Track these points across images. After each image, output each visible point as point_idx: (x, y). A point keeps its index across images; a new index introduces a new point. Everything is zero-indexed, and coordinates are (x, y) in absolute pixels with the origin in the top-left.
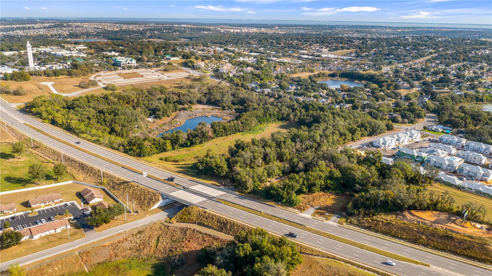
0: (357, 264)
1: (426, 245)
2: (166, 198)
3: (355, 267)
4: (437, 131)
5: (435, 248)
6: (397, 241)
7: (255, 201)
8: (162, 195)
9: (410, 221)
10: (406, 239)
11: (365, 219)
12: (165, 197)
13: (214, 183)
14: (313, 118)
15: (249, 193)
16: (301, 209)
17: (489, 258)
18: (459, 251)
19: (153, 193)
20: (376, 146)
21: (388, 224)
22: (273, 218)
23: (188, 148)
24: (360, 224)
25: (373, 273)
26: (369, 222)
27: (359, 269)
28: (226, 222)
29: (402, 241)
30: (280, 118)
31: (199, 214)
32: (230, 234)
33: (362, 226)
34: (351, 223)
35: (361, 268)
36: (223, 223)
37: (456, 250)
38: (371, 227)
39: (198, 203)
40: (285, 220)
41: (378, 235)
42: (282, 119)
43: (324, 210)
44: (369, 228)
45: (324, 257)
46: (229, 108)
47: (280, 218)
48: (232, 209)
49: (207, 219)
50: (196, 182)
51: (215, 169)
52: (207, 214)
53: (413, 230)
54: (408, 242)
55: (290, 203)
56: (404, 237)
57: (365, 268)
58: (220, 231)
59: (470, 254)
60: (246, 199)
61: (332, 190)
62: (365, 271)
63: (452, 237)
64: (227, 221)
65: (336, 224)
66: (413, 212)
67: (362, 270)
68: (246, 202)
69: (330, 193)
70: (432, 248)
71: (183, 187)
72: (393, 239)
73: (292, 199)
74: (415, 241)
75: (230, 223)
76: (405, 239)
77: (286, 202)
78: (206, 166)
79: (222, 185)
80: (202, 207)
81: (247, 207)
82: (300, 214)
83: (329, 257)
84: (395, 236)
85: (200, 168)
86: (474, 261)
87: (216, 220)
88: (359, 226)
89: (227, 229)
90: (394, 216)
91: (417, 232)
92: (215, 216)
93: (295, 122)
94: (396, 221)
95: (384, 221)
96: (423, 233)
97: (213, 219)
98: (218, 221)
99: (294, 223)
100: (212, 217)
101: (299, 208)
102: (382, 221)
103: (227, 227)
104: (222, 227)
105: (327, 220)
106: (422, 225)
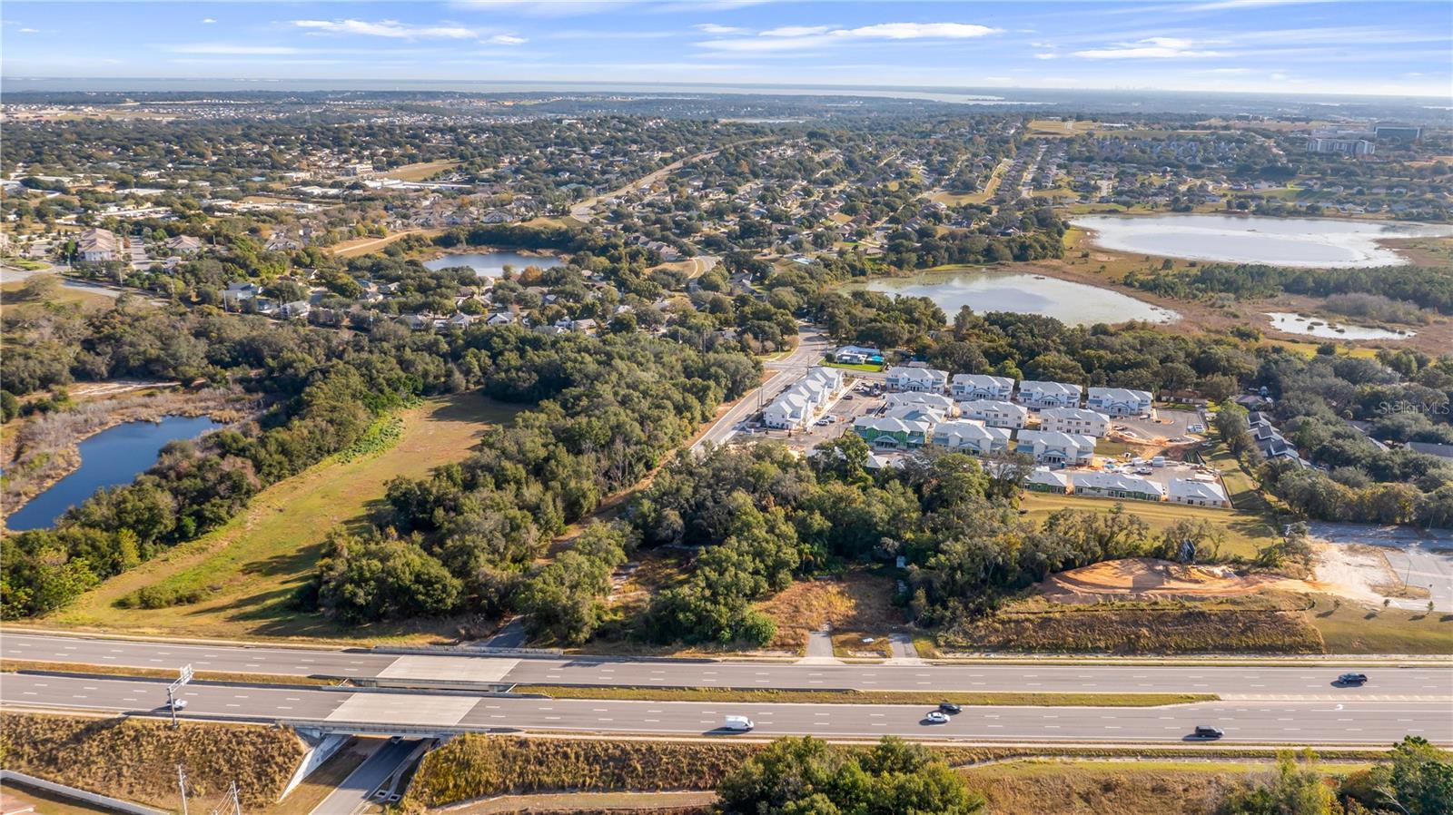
0: (1085, 750)
1: (1160, 650)
2: (322, 739)
3: (1080, 760)
4: (854, 361)
5: (1182, 650)
6: (1090, 659)
7: (636, 660)
8: (301, 731)
9: (1085, 600)
10: (1107, 648)
11: (980, 624)
12: (316, 734)
13: (435, 638)
15: (587, 641)
16: (796, 647)
17: (1299, 639)
18: (1234, 642)
19: (260, 735)
20: (774, 424)
21: (1045, 623)
22: (748, 696)
23: (195, 544)
24: (975, 641)
25: (1133, 760)
26: (997, 631)
27: (1096, 760)
28: (618, 753)
29: (1100, 656)
30: (421, 387)
31: (504, 755)
32: (657, 787)
33: (985, 646)
34: (951, 647)
35: (1098, 756)
36: (612, 758)
37: (1228, 642)
38: (1010, 641)
39: (461, 721)
40: (786, 690)
41: (1037, 658)
43: (852, 631)
44: (1004, 647)
45: (989, 759)
47: (767, 690)
48: (600, 706)
49: (541, 763)
50: (378, 651)
51: (418, 592)
52: (533, 747)
53: (1112, 622)
55: (750, 637)
56: (1102, 644)
57: (1099, 754)
58: (616, 789)
59: (1262, 641)
60: (603, 661)
61: (818, 568)
62: (1112, 760)
63: (1202, 614)
64: (623, 750)
65: (918, 662)
66: (1070, 574)
67: (1101, 760)
68: (608, 672)
69: (816, 579)
70: (1176, 654)
71: (352, 681)
72: (1078, 659)
73: (750, 622)
74: (1130, 648)
75: (637, 751)
76: (1105, 650)
77: (733, 639)
79: (462, 639)
80: (493, 730)
81: (638, 687)
82: (802, 661)
83: (1002, 757)
84: (1078, 650)
85: (361, 600)
86: (1275, 655)
87: (577, 758)
88: (978, 649)
89: (637, 775)
90: (1038, 597)
91: (1121, 623)
92: (568, 746)
93: (473, 393)
94: (1056, 609)
95: (1031, 617)
96: (1136, 623)
97: (566, 756)
98: (587, 759)
99: (815, 690)
100: (557, 753)
101: (783, 646)
102: (1027, 620)
103: (635, 769)
104: (614, 774)
105: (885, 656)
106: (1118, 603)
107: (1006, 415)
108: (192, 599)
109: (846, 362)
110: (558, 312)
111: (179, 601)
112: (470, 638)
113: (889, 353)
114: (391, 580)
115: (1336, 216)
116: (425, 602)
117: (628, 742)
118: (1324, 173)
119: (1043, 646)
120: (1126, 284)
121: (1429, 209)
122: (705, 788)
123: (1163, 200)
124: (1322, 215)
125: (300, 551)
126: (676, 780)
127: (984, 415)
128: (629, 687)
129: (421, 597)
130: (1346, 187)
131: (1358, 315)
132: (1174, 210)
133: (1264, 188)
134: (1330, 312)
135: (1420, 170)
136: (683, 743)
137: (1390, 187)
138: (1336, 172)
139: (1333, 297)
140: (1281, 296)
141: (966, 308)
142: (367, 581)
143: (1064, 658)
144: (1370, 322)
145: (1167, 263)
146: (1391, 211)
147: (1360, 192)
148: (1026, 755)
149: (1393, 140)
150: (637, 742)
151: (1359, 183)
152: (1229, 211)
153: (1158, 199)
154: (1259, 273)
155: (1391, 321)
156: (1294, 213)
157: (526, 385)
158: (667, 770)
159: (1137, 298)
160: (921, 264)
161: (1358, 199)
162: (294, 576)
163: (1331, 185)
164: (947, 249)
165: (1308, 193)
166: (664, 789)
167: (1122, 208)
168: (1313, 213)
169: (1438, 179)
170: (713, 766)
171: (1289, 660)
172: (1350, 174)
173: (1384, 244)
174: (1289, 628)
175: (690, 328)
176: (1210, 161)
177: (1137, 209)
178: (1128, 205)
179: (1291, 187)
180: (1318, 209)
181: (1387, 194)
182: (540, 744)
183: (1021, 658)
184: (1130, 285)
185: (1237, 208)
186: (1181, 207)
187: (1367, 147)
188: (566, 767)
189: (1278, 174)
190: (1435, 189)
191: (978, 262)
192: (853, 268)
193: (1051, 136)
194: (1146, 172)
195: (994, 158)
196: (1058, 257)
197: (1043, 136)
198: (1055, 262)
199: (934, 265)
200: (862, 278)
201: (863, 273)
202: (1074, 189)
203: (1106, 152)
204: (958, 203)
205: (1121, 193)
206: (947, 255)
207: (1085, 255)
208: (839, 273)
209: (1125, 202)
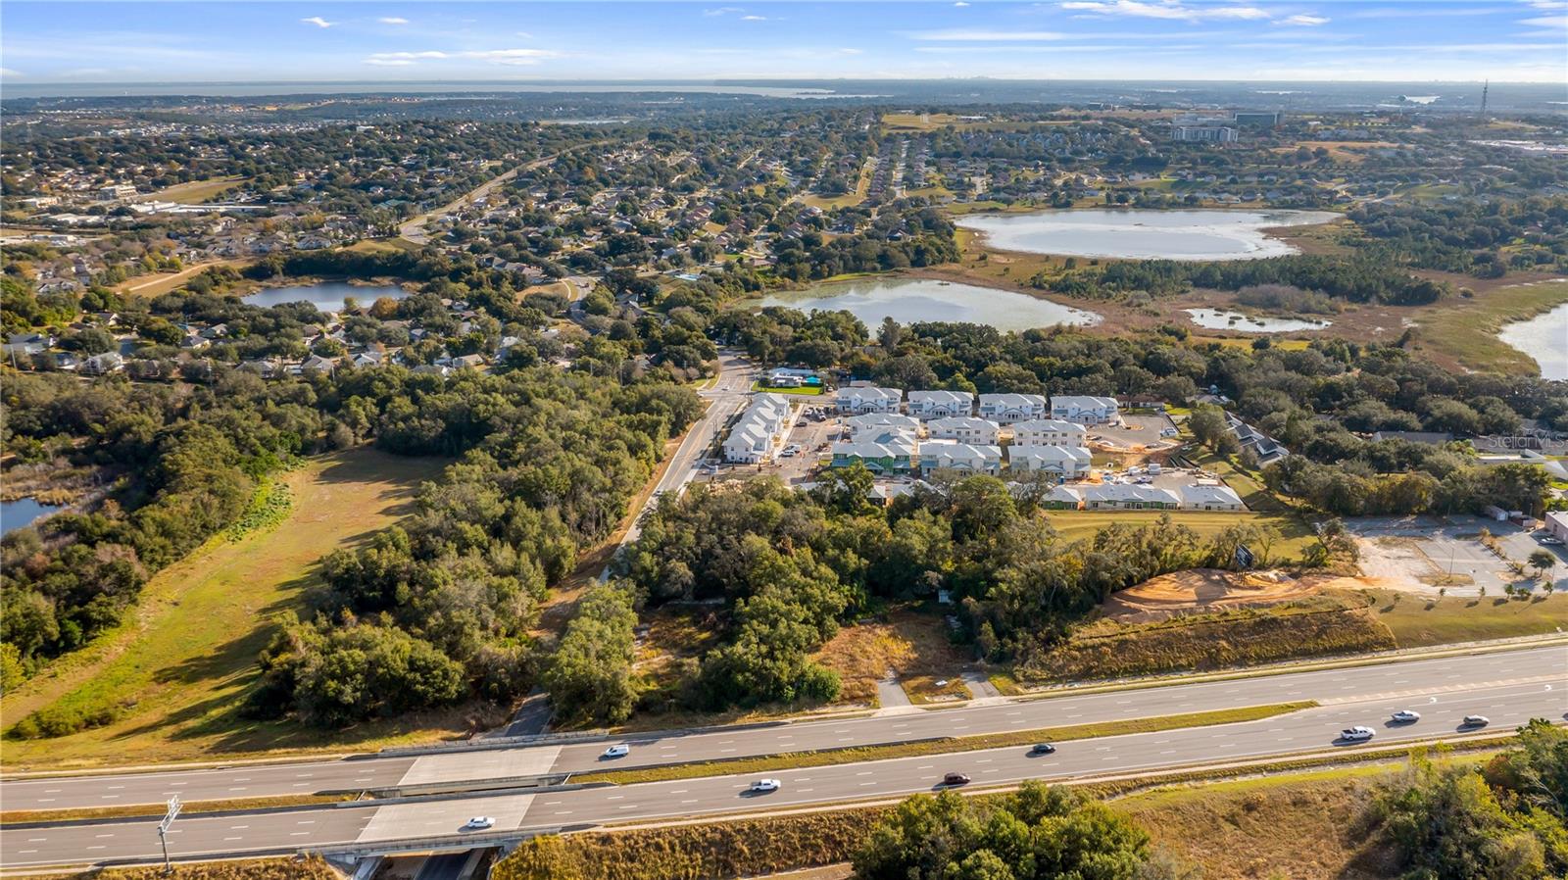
0: (1210, 772)
1: (1242, 661)
2: (358, 864)
3: (1208, 783)
4: (791, 384)
5: (1263, 660)
6: (1175, 678)
7: (698, 732)
8: (331, 858)
9: (1155, 618)
10: (1190, 665)
11: (1055, 653)
12: (350, 860)
13: (446, 734)
14: (445, 419)
15: (630, 717)
16: (867, 698)
17: (1372, 637)
18: (1311, 645)
19: (281, 869)
20: (737, 459)
21: (1122, 646)
22: (837, 757)
23: (84, 653)
24: (1055, 672)
25: (1259, 776)
26: (1075, 659)
27: (1224, 781)
28: (718, 836)
29: (1185, 674)
30: (300, 445)
31: (587, 855)
32: (771, 869)
33: (1066, 677)
34: (1032, 681)
35: (1225, 776)
36: (712, 843)
37: (1305, 646)
38: (1092, 668)
39: (522, 823)
40: (877, 746)
41: (1121, 683)
42: (305, 450)
43: (921, 675)
44: (1086, 675)
45: (1117, 793)
46: (27, 455)
47: (856, 748)
48: (677, 787)
49: (632, 859)
50: (386, 755)
51: (415, 682)
52: (618, 842)
53: (1188, 638)
54: (1199, 670)
55: (815, 693)
56: (1183, 662)
57: (1225, 774)
58: (725, 877)
59: (1338, 642)
60: (659, 737)
61: (860, 611)
62: (1240, 779)
63: (1274, 620)
64: (723, 833)
65: (1004, 700)
66: (1131, 592)
67: (1227, 781)
68: (669, 748)
69: (860, 624)
70: (1258, 664)
71: (370, 793)
72: (1162, 680)
73: (811, 676)
74: (1212, 663)
75: (739, 831)
76: (1187, 668)
77: (796, 697)
78: (366, 680)
79: (476, 730)
80: (564, 829)
81: (712, 762)
82: (879, 713)
83: (1130, 789)
84: (1160, 670)
85: (348, 698)
86: (1351, 655)
87: (672, 847)
88: (1059, 681)
89: (746, 859)
90: (1105, 620)
91: (1198, 637)
92: (659, 835)
93: (363, 448)
94: (1129, 629)
95: (1106, 640)
96: (1212, 636)
97: (659, 847)
98: (684, 848)
99: (909, 743)
100: (648, 845)
101: (853, 699)
102: (1103, 644)
103: (742, 851)
104: (718, 861)
105: (966, 698)
106: (1189, 618)
107: (978, 432)
108: (105, 720)
109: (781, 386)
110: (436, 348)
111: (90, 724)
112: (483, 728)
113: (823, 372)
114: (380, 671)
115: (1214, 207)
116: (427, 692)
117: (726, 823)
118: (1194, 162)
119: (1126, 670)
120: (1035, 286)
121: (1301, 196)
122: (825, 863)
123: (1042, 195)
124: (1201, 206)
125: (219, 649)
126: (790, 858)
127: (954, 433)
128: (702, 763)
129: (419, 688)
130: (1218, 176)
131: (1273, 307)
132: (1055, 206)
133: (1139, 179)
134: (1244, 305)
135: (1286, 156)
136: (788, 817)
137: (1261, 175)
138: (1205, 161)
139: (1244, 289)
140: (1193, 292)
141: (888, 320)
142: (354, 674)
143: (1149, 680)
144: (1286, 314)
145: (1070, 262)
146: (1265, 200)
147: (1233, 181)
148: (1153, 784)
149: (1253, 127)
150: (736, 822)
151: (1232, 172)
152: (1108, 206)
153: (1036, 195)
154: (1166, 268)
155: (1305, 312)
156: (1173, 205)
157: (432, 434)
158: (778, 848)
159: (1052, 301)
161: (1233, 188)
162: (223, 680)
163: (1203, 174)
164: (840, 257)
165: (1181, 184)
166: (780, 870)
167: (1002, 206)
168: (1191, 204)
169: (1304, 165)
170: (827, 838)
171: (1367, 658)
172: (1220, 163)
173: (1270, 233)
174: (1360, 626)
175: (601, 358)
176: (1081, 153)
177: (1016, 206)
178: (1009, 202)
179: (1165, 178)
180: (1196, 199)
181: (1259, 182)
182: (625, 838)
183: (1106, 685)
184: (1040, 287)
185: (1118, 201)
186: (1062, 201)
187: (1230, 134)
188: (662, 859)
189: (1152, 165)
190: (1303, 176)
191: (874, 270)
192: (746, 282)
193: (910, 132)
194: (1018, 167)
195: (858, 156)
196: (955, 261)
197: (902, 132)
198: (954, 267)
199: (830, 275)
200: (756, 293)
201: (757, 287)
202: (949, 187)
203: (973, 147)
204: (834, 207)
205: (997, 190)
206: (841, 264)
207: (983, 258)
208: (732, 288)
209: (1005, 199)
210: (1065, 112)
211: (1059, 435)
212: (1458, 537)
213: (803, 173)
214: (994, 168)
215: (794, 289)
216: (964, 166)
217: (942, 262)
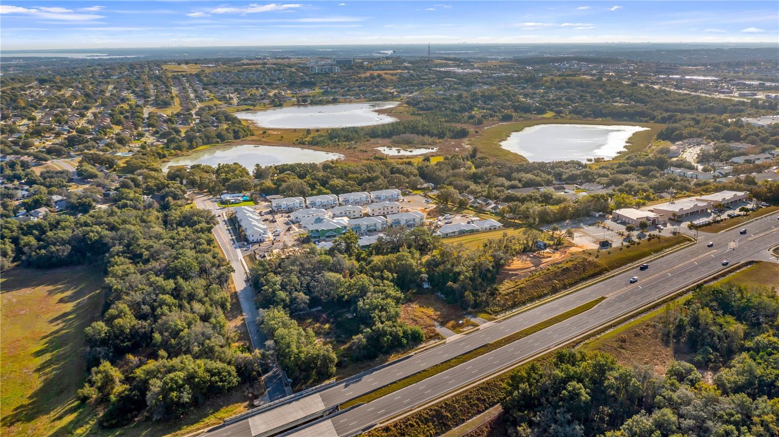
1: (565, 287)
3: (598, 336)
5: (572, 285)
6: (546, 299)
7: (376, 370)
9: (524, 276)
11: (498, 299)
16: (437, 336)
17: (600, 268)
18: (583, 275)
21: (521, 290)
22: (451, 364)
24: (503, 307)
26: (507, 299)
28: (434, 412)
29: (549, 297)
32: (464, 420)
33: (508, 308)
34: (496, 313)
36: (433, 416)
37: (581, 276)
38: (515, 302)
39: (338, 434)
40: (463, 355)
41: (528, 306)
43: (449, 321)
44: (514, 305)
45: (575, 346)
47: (454, 358)
50: (229, 423)
51: (216, 381)
52: (393, 429)
53: (541, 282)
54: (552, 294)
55: (415, 339)
56: (546, 292)
57: (600, 332)
58: (447, 430)
59: (591, 272)
60: (360, 377)
62: (607, 332)
63: (566, 268)
64: (435, 410)
65: (491, 323)
66: (506, 267)
68: (371, 381)
72: (542, 301)
73: (409, 332)
74: (555, 290)
75: (441, 407)
76: (548, 294)
77: (408, 343)
78: (191, 387)
80: (364, 430)
81: (398, 381)
82: (448, 341)
84: (539, 298)
86: (598, 277)
87: (417, 423)
88: (506, 310)
89: (451, 419)
90: (506, 281)
91: (545, 281)
92: (409, 420)
94: (519, 283)
95: (515, 289)
96: (550, 279)
97: (412, 426)
98: (422, 422)
99: (475, 350)
100: (407, 426)
101: (431, 338)
102: (514, 291)
103: (447, 416)
104: (440, 423)
105: (477, 326)
106: (537, 274)
107: (354, 212)
109: (232, 203)
114: (197, 380)
115: (345, 102)
116: (223, 386)
117: (433, 405)
118: (327, 82)
119: (528, 300)
120: (300, 143)
121: (378, 95)
122: (484, 411)
123: (267, 101)
124: (340, 102)
126: (468, 413)
127: (344, 214)
128: (395, 382)
129: (220, 384)
130: (342, 88)
131: (409, 144)
132: (275, 106)
133: (306, 91)
134: (396, 144)
135: (366, 78)
136: (457, 395)
137: (359, 87)
138: (333, 81)
139: (394, 137)
140: (373, 140)
142: (182, 386)
143: (537, 303)
144: (417, 146)
145: (308, 131)
146: (365, 98)
147: (349, 90)
148: (580, 342)
149: (344, 65)
150: (437, 403)
151: (346, 86)
152: (298, 104)
153: (264, 101)
154: (355, 130)
156: (328, 102)
158: (461, 410)
159: (314, 150)
160: (191, 147)
161: (350, 93)
163: (335, 88)
164: (200, 137)
165: (326, 93)
166: (467, 419)
167: (251, 108)
168: (335, 101)
169: (375, 81)
170: (478, 399)
171: (603, 277)
172: (339, 82)
173: (380, 112)
174: (595, 265)
176: (275, 81)
177: (257, 107)
178: (254, 106)
179: (317, 90)
180: (337, 99)
181: (359, 90)
182: (395, 426)
183: (524, 308)
184: (303, 144)
185: (303, 102)
186: (278, 103)
187: (337, 69)
188: (417, 430)
189: (311, 85)
190: (377, 86)
191: (218, 142)
192: (159, 154)
193: (184, 73)
194: (248, 88)
195: (167, 87)
196: (253, 135)
197: (180, 73)
198: (254, 138)
199: (197, 147)
200: (165, 159)
201: (164, 156)
202: (220, 100)
203: (222, 79)
204: (172, 113)
205: (245, 100)
206: (201, 140)
207: (265, 133)
208: (153, 158)
209: (251, 104)
210: (245, 61)
211: (390, 208)
212: (590, 225)
213: (144, 95)
214: (237, 89)
215: (183, 155)
216: (222, 89)
217: (247, 136)
